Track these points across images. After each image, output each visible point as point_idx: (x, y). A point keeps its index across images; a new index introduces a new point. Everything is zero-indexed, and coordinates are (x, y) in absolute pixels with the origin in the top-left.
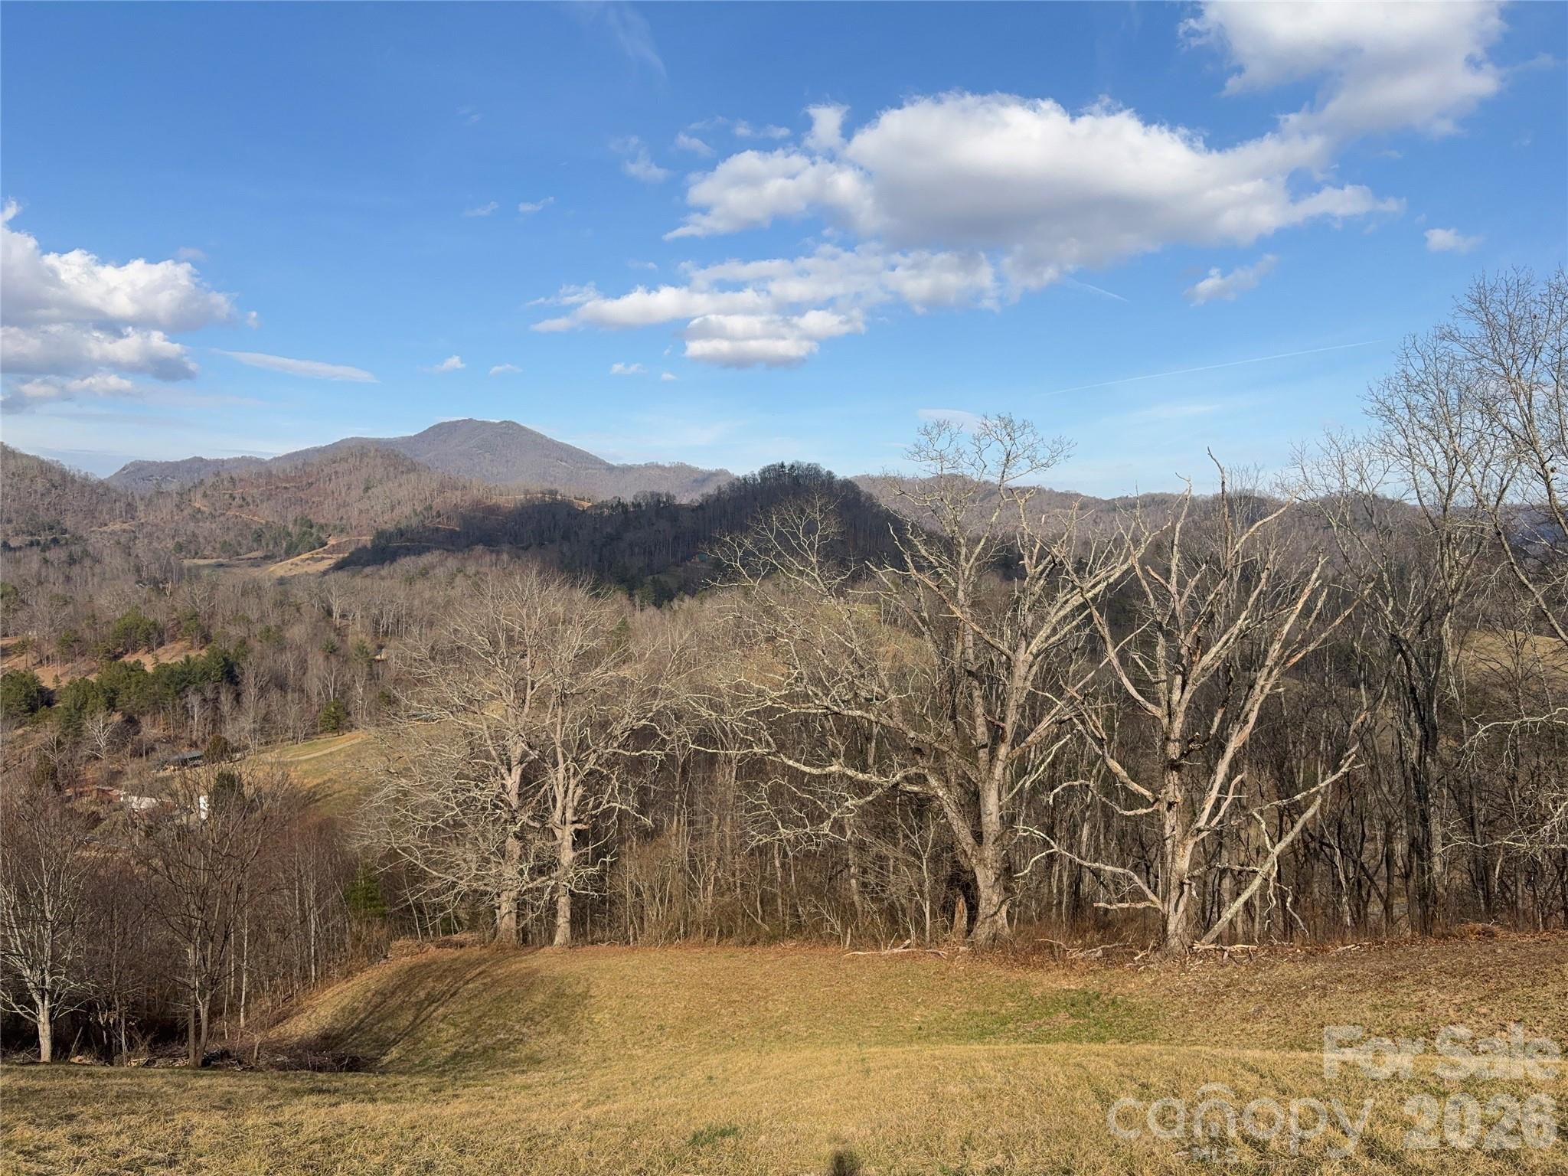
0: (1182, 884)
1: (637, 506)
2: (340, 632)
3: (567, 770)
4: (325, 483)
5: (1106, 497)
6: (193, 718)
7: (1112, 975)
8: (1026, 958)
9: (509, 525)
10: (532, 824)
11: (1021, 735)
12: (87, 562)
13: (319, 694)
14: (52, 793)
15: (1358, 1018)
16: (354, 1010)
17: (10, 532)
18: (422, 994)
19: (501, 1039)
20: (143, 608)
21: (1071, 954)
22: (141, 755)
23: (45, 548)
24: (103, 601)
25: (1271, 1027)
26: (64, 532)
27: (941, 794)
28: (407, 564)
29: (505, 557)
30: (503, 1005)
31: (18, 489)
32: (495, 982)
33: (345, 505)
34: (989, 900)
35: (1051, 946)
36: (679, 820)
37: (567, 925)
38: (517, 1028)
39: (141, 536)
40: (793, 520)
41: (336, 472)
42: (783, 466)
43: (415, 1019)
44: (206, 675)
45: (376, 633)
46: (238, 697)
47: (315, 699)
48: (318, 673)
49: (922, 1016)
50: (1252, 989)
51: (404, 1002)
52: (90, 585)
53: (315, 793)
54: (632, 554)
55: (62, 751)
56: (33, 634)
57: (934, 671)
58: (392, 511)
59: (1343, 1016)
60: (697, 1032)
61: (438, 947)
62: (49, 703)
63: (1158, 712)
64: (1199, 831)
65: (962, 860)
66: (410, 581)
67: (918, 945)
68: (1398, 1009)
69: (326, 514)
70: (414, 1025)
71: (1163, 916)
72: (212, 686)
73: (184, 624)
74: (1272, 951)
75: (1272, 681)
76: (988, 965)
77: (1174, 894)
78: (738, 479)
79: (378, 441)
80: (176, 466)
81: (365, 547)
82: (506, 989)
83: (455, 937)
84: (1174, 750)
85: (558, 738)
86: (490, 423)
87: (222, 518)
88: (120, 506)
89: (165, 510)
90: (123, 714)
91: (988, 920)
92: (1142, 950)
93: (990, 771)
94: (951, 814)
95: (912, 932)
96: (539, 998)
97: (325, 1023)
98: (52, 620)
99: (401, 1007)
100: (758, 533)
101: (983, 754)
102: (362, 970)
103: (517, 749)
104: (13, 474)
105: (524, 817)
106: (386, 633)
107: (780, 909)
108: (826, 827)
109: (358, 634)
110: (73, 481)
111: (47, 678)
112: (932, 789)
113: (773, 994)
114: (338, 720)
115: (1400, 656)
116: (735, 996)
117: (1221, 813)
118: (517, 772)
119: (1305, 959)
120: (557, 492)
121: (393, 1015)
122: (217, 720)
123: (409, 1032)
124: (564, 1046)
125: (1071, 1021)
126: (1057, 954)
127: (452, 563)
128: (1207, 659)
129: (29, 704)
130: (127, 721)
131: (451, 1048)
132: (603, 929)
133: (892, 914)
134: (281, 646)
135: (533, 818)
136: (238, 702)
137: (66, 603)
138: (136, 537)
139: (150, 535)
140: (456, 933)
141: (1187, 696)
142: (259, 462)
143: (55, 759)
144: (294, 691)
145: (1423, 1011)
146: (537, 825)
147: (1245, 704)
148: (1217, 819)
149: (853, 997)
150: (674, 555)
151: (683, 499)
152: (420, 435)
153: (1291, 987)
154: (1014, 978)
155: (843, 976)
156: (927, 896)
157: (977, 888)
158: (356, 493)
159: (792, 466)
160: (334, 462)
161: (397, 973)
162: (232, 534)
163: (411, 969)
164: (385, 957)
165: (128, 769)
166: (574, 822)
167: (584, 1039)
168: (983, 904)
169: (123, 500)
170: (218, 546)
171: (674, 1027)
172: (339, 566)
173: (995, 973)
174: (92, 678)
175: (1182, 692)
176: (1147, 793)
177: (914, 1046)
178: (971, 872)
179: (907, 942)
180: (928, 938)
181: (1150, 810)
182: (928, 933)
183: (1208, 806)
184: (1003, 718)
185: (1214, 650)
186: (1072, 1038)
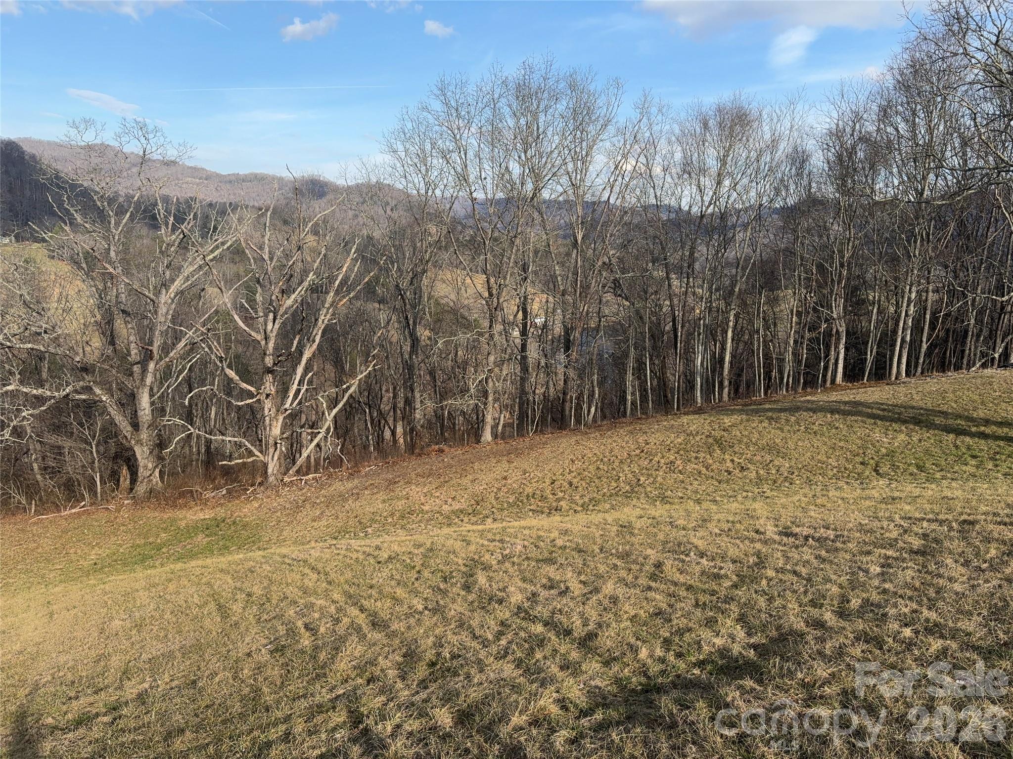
0: (276, 443)
7: (233, 505)
8: (174, 502)
11: (166, 349)
15: (375, 509)
21: (205, 495)
25: (328, 522)
27: (104, 399)
34: (146, 467)
35: (192, 491)
49: (96, 554)
50: (318, 501)
59: (367, 509)
63: (259, 337)
64: (286, 410)
65: (124, 441)
67: (92, 504)
68: (396, 500)
71: (265, 464)
74: (330, 476)
75: (328, 317)
76: (146, 510)
77: (271, 450)
84: (269, 361)
91: (145, 480)
92: (252, 486)
93: (143, 380)
94: (113, 413)
95: (87, 496)
101: (137, 369)
108: (6, 434)
112: (97, 396)
115: (400, 297)
117: (300, 397)
119: (348, 478)
125: (206, 539)
126: (195, 496)
128: (289, 302)
133: (69, 486)
141: (277, 326)
145: (408, 499)
147: (313, 331)
148: (298, 400)
149: (40, 550)
153: (340, 496)
154: (166, 517)
155: (30, 535)
156: (97, 469)
157: (136, 460)
168: (141, 470)
173: (152, 515)
175: (274, 324)
176: (252, 389)
177: (89, 580)
178: (132, 449)
179: (83, 503)
180: (99, 499)
181: (255, 400)
182: (99, 495)
183: (291, 394)
184: (151, 343)
185: (293, 296)
186: (208, 551)
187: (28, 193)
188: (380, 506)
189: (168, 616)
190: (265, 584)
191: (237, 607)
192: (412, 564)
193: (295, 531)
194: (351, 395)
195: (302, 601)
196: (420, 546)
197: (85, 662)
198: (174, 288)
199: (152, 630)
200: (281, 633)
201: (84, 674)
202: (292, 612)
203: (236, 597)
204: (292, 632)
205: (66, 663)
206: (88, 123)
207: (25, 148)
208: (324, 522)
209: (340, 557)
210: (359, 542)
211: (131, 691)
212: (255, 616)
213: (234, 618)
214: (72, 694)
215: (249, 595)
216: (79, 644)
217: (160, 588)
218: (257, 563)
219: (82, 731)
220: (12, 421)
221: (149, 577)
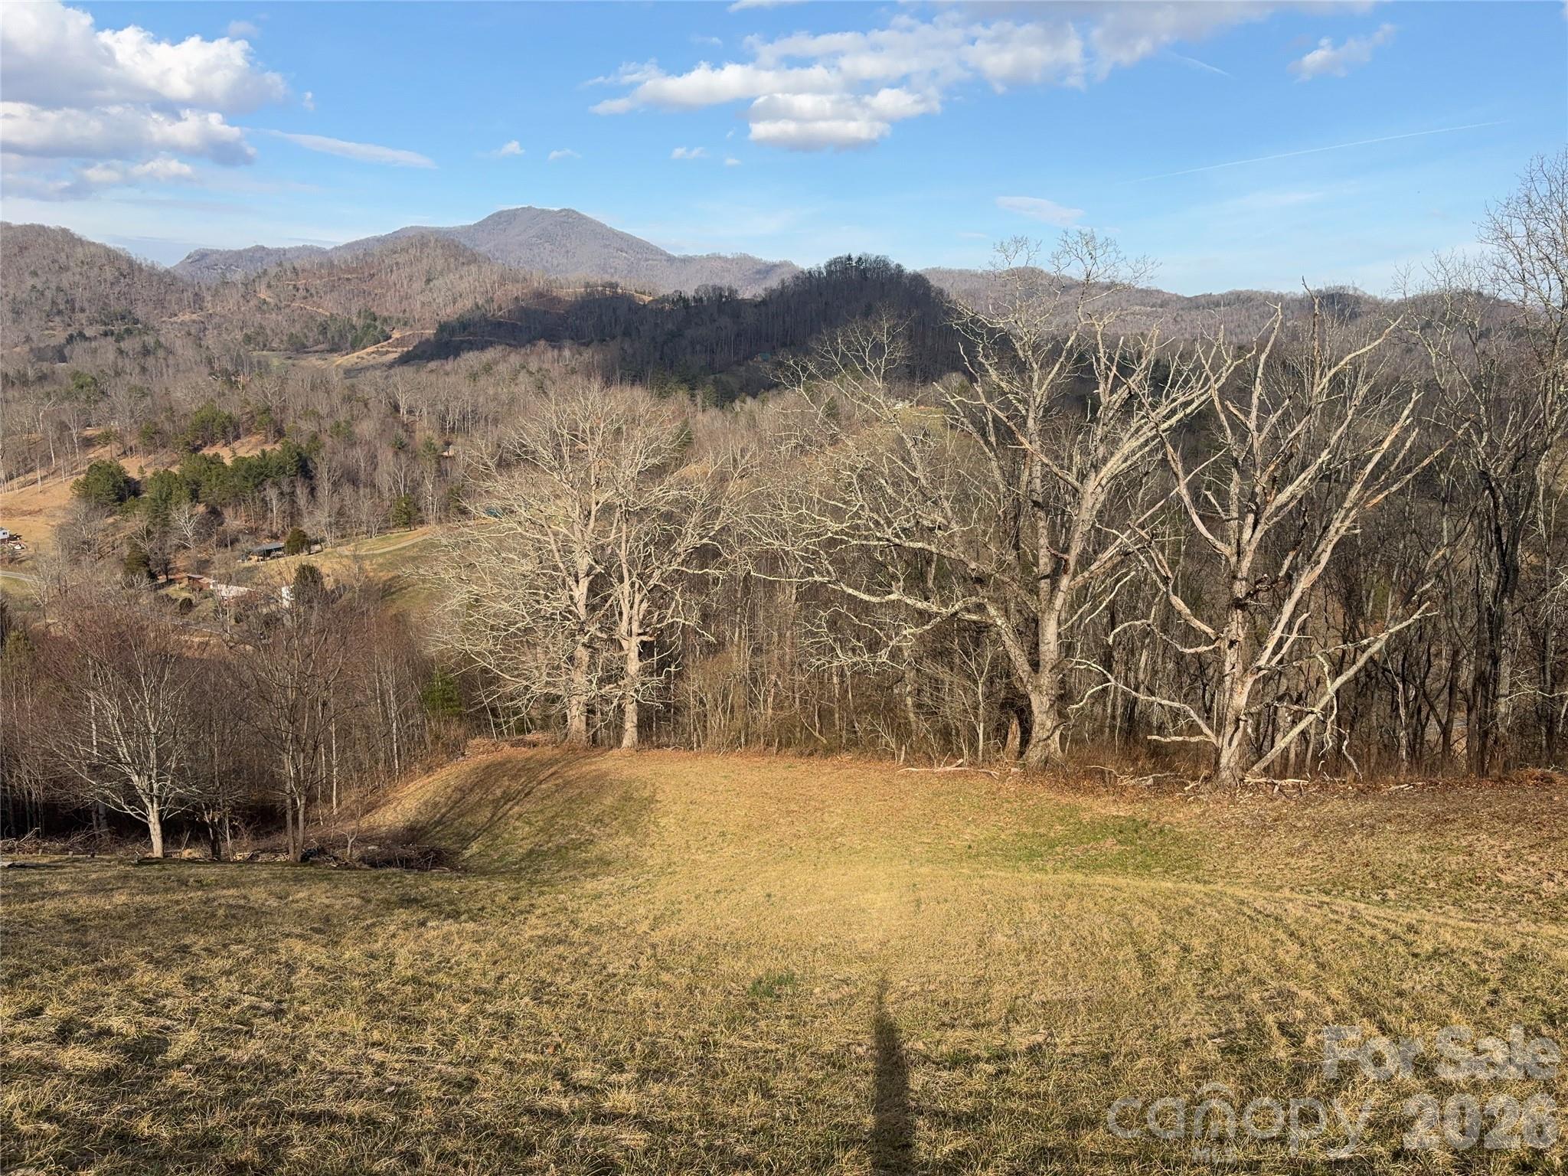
0: (1238, 720)
1: (698, 300)
2: (408, 428)
3: (633, 585)
4: (387, 274)
5: (1189, 294)
6: (272, 511)
7: (1161, 804)
8: (1077, 783)
9: (570, 320)
10: (599, 634)
11: (1085, 562)
12: (161, 353)
13: (390, 490)
14: (146, 580)
15: (1404, 859)
16: (436, 804)
17: (84, 322)
18: (499, 792)
19: (572, 839)
20: (218, 401)
21: (1122, 781)
22: (226, 546)
23: (119, 338)
24: (178, 394)
25: (1315, 863)
26: (136, 322)
27: (999, 623)
28: (471, 359)
29: (567, 353)
30: (574, 806)
31: (88, 277)
32: (568, 784)
33: (407, 297)
34: (1043, 725)
35: (1103, 772)
36: (740, 633)
37: (635, 730)
38: (588, 829)
39: (210, 327)
40: (860, 343)
41: (397, 263)
42: (849, 258)
43: (493, 816)
44: (281, 469)
45: (443, 429)
46: (313, 491)
47: (386, 495)
48: (388, 468)
49: (972, 834)
50: (1300, 825)
51: (481, 799)
52: (165, 376)
53: (390, 586)
54: (694, 352)
55: (152, 540)
56: (115, 425)
57: (999, 500)
58: (454, 303)
59: (1389, 856)
60: (757, 840)
61: (512, 746)
62: (136, 493)
63: (1226, 550)
64: (1259, 669)
65: (1018, 685)
66: (474, 377)
67: (971, 764)
68: (1446, 853)
69: (388, 307)
70: (492, 823)
71: (1217, 749)
72: (287, 480)
73: (258, 418)
74: (1323, 787)
75: (1347, 523)
76: (1039, 788)
77: (1229, 730)
78: (803, 272)
79: (437, 231)
80: (239, 255)
81: (428, 340)
82: (578, 791)
83: (529, 737)
84: (1240, 589)
85: (623, 554)
86: (549, 212)
87: (287, 310)
88: (188, 295)
89: (232, 300)
90: (207, 506)
91: (1041, 744)
92: (1193, 780)
93: (1050, 601)
94: (1008, 643)
95: (965, 752)
96: (608, 801)
97: (411, 815)
98: (132, 411)
99: (479, 804)
100: (823, 356)
101: (1044, 585)
102: (441, 766)
103: (583, 562)
104: (82, 262)
105: (593, 629)
106: (452, 430)
107: (837, 723)
108: (883, 656)
109: (425, 431)
110: (141, 270)
111: (132, 468)
112: (991, 618)
113: (829, 806)
114: (410, 516)
115: (1487, 492)
116: (793, 807)
117: (1284, 651)
118: (584, 584)
119: (1356, 797)
120: (617, 286)
121: (472, 810)
122: (294, 515)
123: (487, 828)
124: (632, 849)
125: (1118, 847)
126: (1107, 780)
127: (515, 359)
128: (1282, 498)
129: (117, 494)
130: (210, 512)
131: (527, 846)
132: (668, 734)
133: (946, 734)
134: (351, 441)
135: (601, 630)
136: (313, 496)
137: (144, 395)
138: (205, 329)
139: (218, 327)
140: (529, 732)
141: (1258, 535)
142: (321, 252)
143: (147, 547)
144: (365, 486)
145: (1471, 855)
146: (604, 636)
147: (1317, 545)
148: (1279, 657)
149: (906, 813)
150: (736, 354)
151: (747, 293)
152: (479, 224)
153: (1340, 824)
154: (1064, 801)
155: (897, 791)
156: (981, 718)
157: (1031, 712)
158: (418, 285)
159: (860, 259)
160: (395, 253)
161: (474, 770)
162: (298, 326)
163: (488, 767)
164: (463, 754)
165: (215, 558)
166: (639, 634)
167: (651, 843)
168: (1036, 728)
169: (190, 290)
170: (285, 338)
171: (735, 834)
172: (405, 360)
173: (1045, 796)
174: (175, 470)
175: (1253, 532)
176: (1209, 630)
177: (963, 868)
178: (1026, 697)
179: (960, 761)
180: (980, 758)
181: (1211, 647)
182: (980, 753)
183: (1271, 645)
184: (1066, 550)
185: (1290, 489)
186: (1119, 865)
187: (929, 342)
188: (1415, 856)
189: (1066, 947)
190: (1211, 940)
191: (1168, 963)
192: (1483, 975)
193: (1256, 863)
194: (1371, 658)
195: (1274, 984)
196: (1497, 946)
197: (961, 980)
198: (1106, 471)
199: (1046, 962)
200: (1238, 1026)
201: (960, 996)
202: (1256, 996)
203: (1166, 948)
204: (1255, 1028)
205: (937, 974)
206: (1020, 242)
207: (932, 282)
208: (1307, 861)
209: (1342, 928)
210: (1374, 910)
211: (1020, 1040)
212: (1194, 985)
213: (1163, 979)
214: (947, 1020)
215: (1186, 949)
216: (953, 953)
217: (1055, 903)
218: (1197, 902)
219: (958, 1074)
220: (891, 639)
221: (1040, 884)
